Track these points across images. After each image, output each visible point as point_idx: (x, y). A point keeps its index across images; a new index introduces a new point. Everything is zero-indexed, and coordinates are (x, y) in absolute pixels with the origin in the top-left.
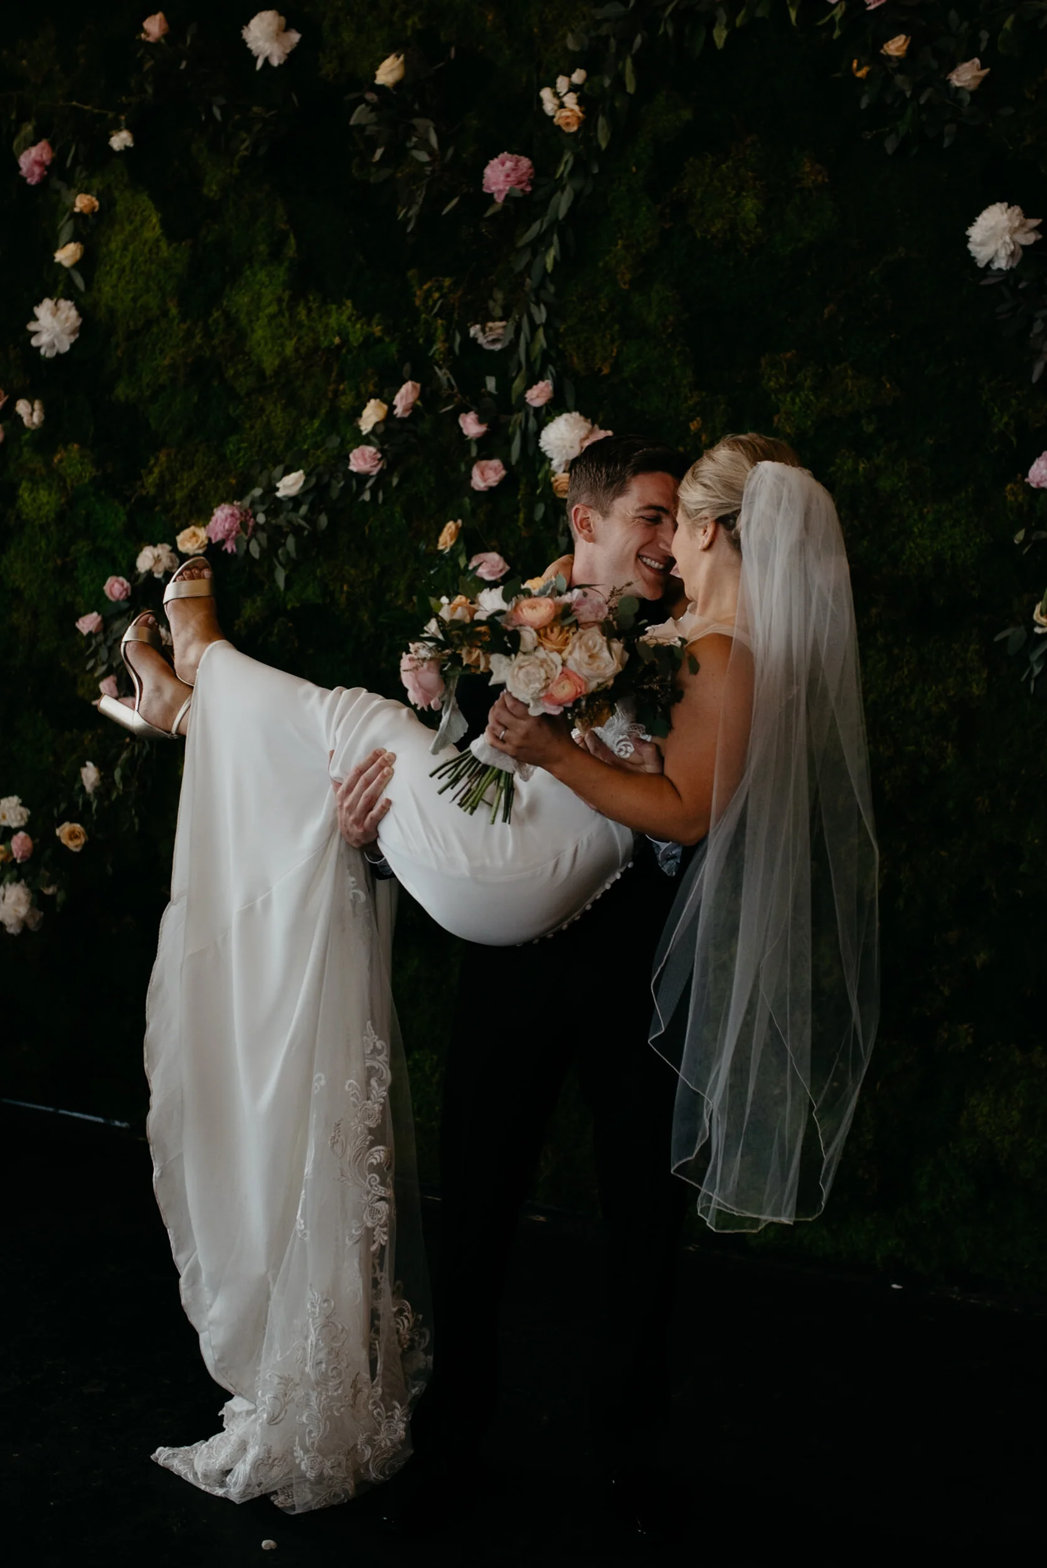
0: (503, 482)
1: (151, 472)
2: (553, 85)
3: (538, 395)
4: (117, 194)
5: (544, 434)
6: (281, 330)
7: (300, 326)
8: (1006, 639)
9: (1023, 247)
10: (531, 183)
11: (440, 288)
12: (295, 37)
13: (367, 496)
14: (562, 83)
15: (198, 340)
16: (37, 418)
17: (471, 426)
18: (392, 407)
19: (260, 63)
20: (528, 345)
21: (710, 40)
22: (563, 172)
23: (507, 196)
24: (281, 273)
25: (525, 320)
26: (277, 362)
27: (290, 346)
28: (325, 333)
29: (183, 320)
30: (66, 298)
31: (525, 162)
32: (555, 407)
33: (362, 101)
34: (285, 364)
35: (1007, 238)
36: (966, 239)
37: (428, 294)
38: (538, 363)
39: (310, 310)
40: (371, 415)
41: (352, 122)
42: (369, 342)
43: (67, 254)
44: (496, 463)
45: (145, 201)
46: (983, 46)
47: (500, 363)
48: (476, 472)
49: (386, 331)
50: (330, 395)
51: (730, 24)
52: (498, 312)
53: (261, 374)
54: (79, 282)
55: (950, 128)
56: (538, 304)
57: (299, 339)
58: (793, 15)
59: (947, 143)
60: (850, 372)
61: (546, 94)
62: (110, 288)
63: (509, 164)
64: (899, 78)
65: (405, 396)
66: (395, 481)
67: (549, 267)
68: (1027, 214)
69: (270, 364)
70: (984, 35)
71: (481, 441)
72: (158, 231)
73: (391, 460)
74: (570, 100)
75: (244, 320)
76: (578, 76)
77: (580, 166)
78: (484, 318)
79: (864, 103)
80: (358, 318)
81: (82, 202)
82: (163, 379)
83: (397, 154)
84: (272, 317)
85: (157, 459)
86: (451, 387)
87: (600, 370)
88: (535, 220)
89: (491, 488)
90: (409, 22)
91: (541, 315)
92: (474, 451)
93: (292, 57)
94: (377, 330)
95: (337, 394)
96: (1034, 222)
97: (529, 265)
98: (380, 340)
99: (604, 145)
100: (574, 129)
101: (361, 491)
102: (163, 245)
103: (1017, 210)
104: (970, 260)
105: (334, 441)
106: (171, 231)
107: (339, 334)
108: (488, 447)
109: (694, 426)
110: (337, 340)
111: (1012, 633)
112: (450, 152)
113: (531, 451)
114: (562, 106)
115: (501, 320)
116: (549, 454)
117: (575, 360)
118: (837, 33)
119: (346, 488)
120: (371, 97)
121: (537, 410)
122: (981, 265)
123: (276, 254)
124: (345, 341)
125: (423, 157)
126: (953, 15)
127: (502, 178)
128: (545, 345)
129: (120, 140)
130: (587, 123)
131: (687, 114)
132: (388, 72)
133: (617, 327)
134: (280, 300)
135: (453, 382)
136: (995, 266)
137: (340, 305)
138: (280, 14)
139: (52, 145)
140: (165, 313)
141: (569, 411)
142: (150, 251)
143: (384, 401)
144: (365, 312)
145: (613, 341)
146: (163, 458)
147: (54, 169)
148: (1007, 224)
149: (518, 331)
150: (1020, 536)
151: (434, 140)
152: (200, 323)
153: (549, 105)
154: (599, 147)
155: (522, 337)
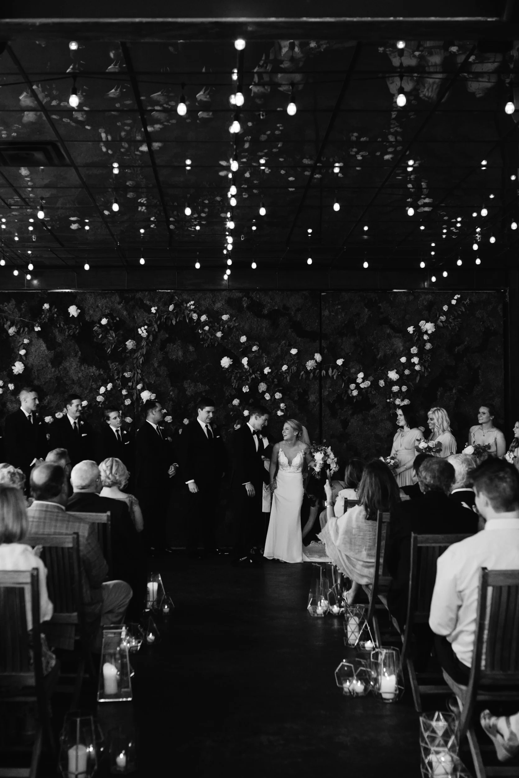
0: (131, 403)
1: (45, 400)
2: (141, 328)
3: (139, 387)
4: (33, 339)
5: (141, 394)
6: (77, 371)
7: (82, 370)
8: (230, 431)
9: (230, 365)
10: (136, 346)
11: (115, 365)
12: (79, 311)
13: (100, 406)
14: (143, 328)
15: (57, 372)
16: (13, 388)
17: (124, 392)
18: (107, 389)
19: (71, 316)
20: (137, 377)
21: (172, 323)
22: (143, 345)
23: (132, 348)
24: (78, 360)
25: (136, 372)
26: (77, 378)
27: (80, 375)
28: (90, 373)
29: (53, 367)
30: (20, 361)
31: (134, 342)
32: (143, 389)
33: (97, 326)
34: (79, 378)
35: (228, 363)
36: (220, 363)
37: (113, 365)
38: (139, 381)
39: (85, 367)
40: (102, 390)
41: (94, 329)
42: (100, 374)
43: (22, 352)
44: (129, 400)
45: (41, 341)
46: (221, 329)
47: (129, 380)
48: (126, 401)
49: (104, 372)
50: (90, 385)
51: (176, 321)
52: (129, 370)
53: (73, 380)
54: (24, 358)
55: (216, 343)
56: (138, 369)
57: (82, 373)
58: (187, 321)
59: (216, 345)
60: (200, 384)
61: (139, 330)
62: (31, 360)
63: (132, 342)
64: (208, 334)
65: (110, 386)
66: (107, 403)
67: (141, 362)
68: (230, 359)
69: (75, 378)
70: (222, 328)
71: (126, 395)
72: (45, 348)
73: (106, 399)
74: (145, 331)
75: (68, 369)
76: (146, 327)
77: (147, 344)
78: (126, 372)
79: (201, 337)
80: (97, 370)
81: (26, 341)
82: (47, 380)
83: (104, 337)
84: (75, 368)
85: (47, 397)
86: (119, 384)
87: (151, 383)
88: (136, 352)
89: (129, 405)
90: (106, 311)
91: (139, 371)
92: (124, 397)
93: (79, 315)
94: (102, 373)
95: (92, 385)
96: (232, 360)
97: (136, 362)
98: (102, 374)
99: (151, 341)
100: (145, 337)
101: (99, 405)
102: (46, 351)
103: (229, 358)
104: (221, 366)
105: (92, 394)
106: (49, 348)
107: (93, 373)
108: (126, 397)
109: (171, 393)
110: (92, 374)
111: (231, 430)
112: (117, 338)
113: (138, 397)
114: (143, 333)
115: (130, 372)
116: (142, 398)
117: (146, 380)
118: (195, 324)
119: (96, 404)
120: (98, 325)
121: (139, 390)
122: (223, 367)
123: (76, 356)
124: (94, 374)
125: (111, 338)
126: (216, 324)
127: (131, 345)
128: (141, 377)
129: (37, 329)
130: (148, 336)
131: (167, 336)
132: (104, 321)
133: (155, 375)
134: (77, 365)
135: (120, 384)
136: (225, 367)
137: (92, 367)
138: (76, 306)
139: (16, 327)
140: (47, 366)
141: (146, 390)
142: (43, 352)
143: (105, 387)
144: (98, 368)
145: (154, 377)
146: (48, 397)
147: (18, 333)
148: (228, 361)
149: (134, 374)
150: (231, 413)
151: (114, 335)
152: (57, 369)
153: (140, 332)
154: (150, 341)
155: (136, 375)
